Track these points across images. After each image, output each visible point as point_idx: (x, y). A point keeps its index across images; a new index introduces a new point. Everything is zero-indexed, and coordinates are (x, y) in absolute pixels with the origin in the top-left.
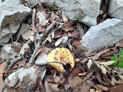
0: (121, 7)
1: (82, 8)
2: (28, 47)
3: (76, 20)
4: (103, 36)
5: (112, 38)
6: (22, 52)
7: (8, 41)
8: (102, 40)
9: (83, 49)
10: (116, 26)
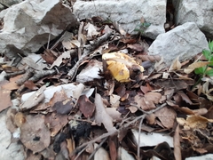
0: (191, 11)
1: (145, 16)
2: (69, 57)
3: (137, 33)
4: (176, 44)
5: (188, 48)
6: (58, 62)
7: (38, 49)
8: (176, 49)
9: (152, 58)
10: (190, 30)
